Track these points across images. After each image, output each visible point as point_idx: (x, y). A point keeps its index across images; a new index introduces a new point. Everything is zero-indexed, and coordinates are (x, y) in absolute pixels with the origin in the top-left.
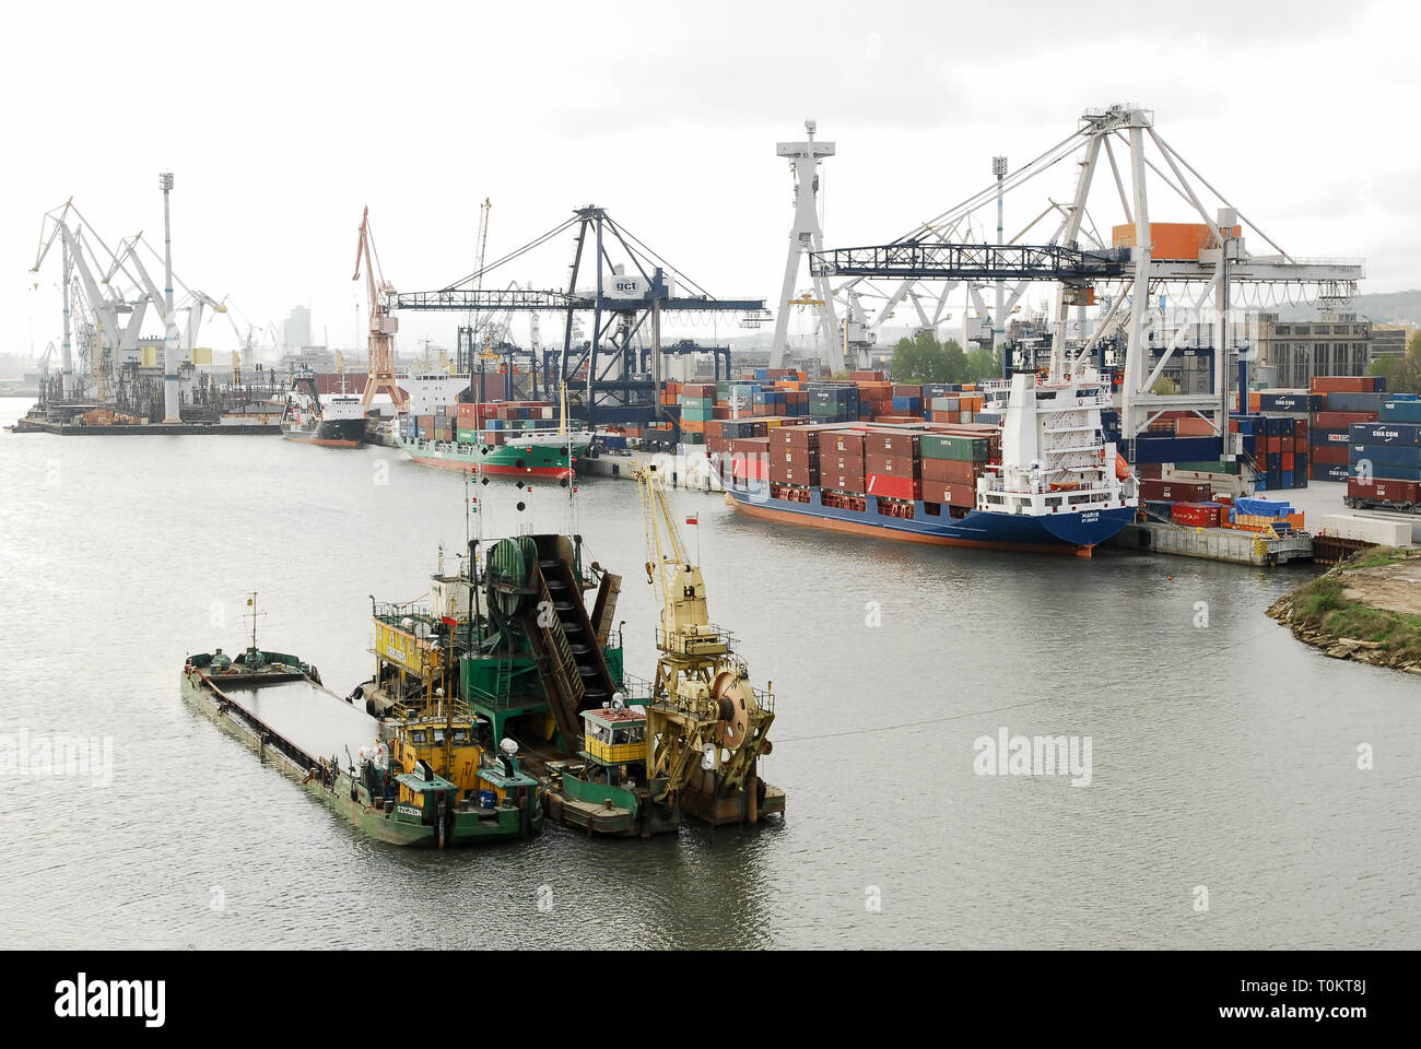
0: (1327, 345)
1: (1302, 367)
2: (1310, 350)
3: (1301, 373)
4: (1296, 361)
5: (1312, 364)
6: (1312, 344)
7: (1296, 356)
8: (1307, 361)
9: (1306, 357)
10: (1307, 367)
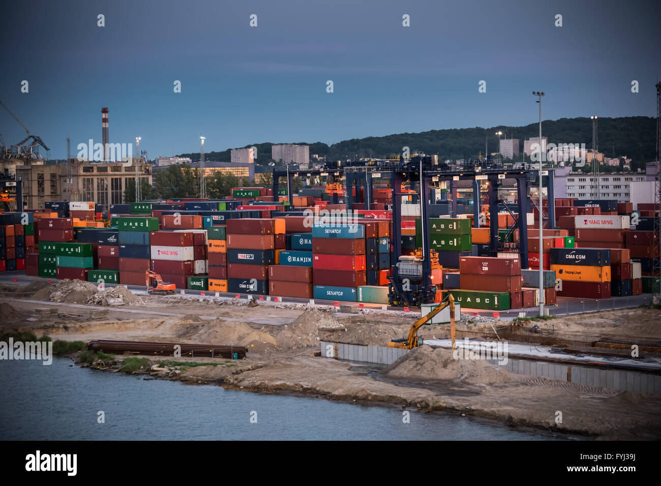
0: (120, 179)
1: (103, 193)
2: (108, 182)
3: (103, 197)
4: (98, 190)
5: (110, 191)
6: (109, 178)
7: (98, 186)
8: (107, 189)
9: (105, 186)
10: (107, 193)
